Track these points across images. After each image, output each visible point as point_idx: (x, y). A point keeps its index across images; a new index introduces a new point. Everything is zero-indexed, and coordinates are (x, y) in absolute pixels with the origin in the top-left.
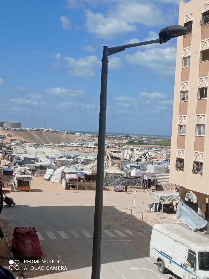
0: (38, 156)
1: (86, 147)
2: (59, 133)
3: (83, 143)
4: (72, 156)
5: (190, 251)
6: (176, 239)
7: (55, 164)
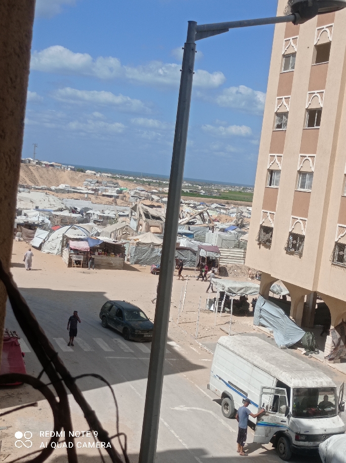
0: (20, 206)
1: (104, 195)
2: (58, 169)
3: (98, 188)
4: (79, 209)
6: (255, 363)
7: (49, 222)
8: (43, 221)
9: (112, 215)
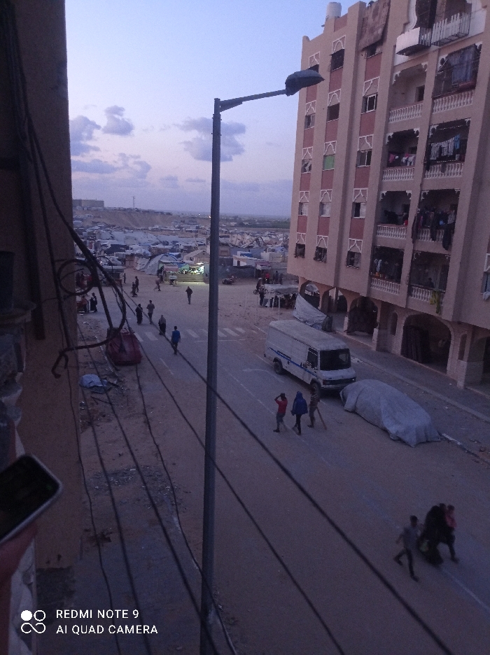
0: (128, 243)
1: (187, 231)
4: (170, 242)
5: (310, 349)
7: (149, 253)
8: (144, 253)
9: (193, 245)
